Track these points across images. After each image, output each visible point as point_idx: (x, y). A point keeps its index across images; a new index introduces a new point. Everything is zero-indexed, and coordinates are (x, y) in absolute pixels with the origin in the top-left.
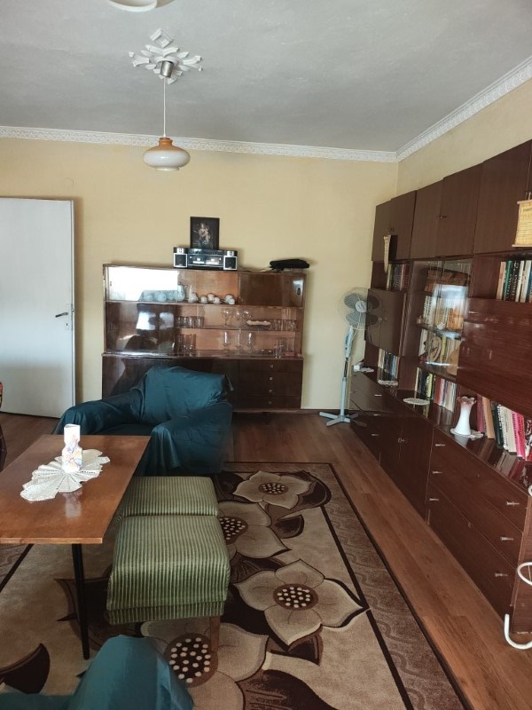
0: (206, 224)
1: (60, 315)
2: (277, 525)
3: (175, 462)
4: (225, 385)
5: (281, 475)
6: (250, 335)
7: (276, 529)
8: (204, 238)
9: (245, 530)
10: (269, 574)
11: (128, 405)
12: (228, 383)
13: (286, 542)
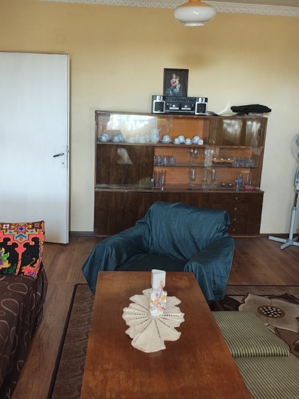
0: (177, 75)
1: (58, 155)
5: (270, 298)
8: (175, 87)
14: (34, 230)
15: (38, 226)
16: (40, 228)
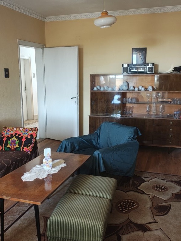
0: (140, 51)
1: (73, 98)
2: (155, 208)
3: (103, 169)
4: (136, 132)
5: (167, 182)
6: (161, 106)
7: (153, 209)
9: (137, 208)
10: (141, 233)
11: (91, 140)
12: (138, 131)
13: (156, 218)
14: (32, 131)
15: (34, 130)
16: (35, 130)
